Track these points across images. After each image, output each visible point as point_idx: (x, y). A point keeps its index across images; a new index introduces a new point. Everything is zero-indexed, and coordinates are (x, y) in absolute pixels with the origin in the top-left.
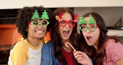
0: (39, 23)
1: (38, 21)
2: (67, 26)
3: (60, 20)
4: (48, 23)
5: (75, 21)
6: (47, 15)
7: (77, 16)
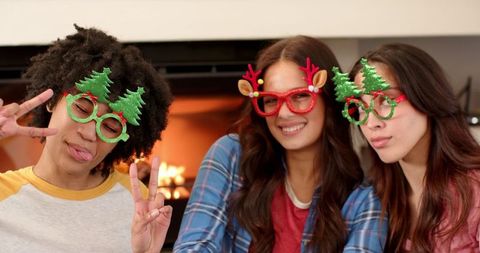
0: (93, 116)
1: (96, 107)
3: (251, 95)
4: (125, 137)
5: (311, 88)
6: (140, 109)
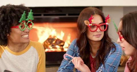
2: (98, 30)
3: (90, 25)
5: (107, 24)
7: (108, 18)
